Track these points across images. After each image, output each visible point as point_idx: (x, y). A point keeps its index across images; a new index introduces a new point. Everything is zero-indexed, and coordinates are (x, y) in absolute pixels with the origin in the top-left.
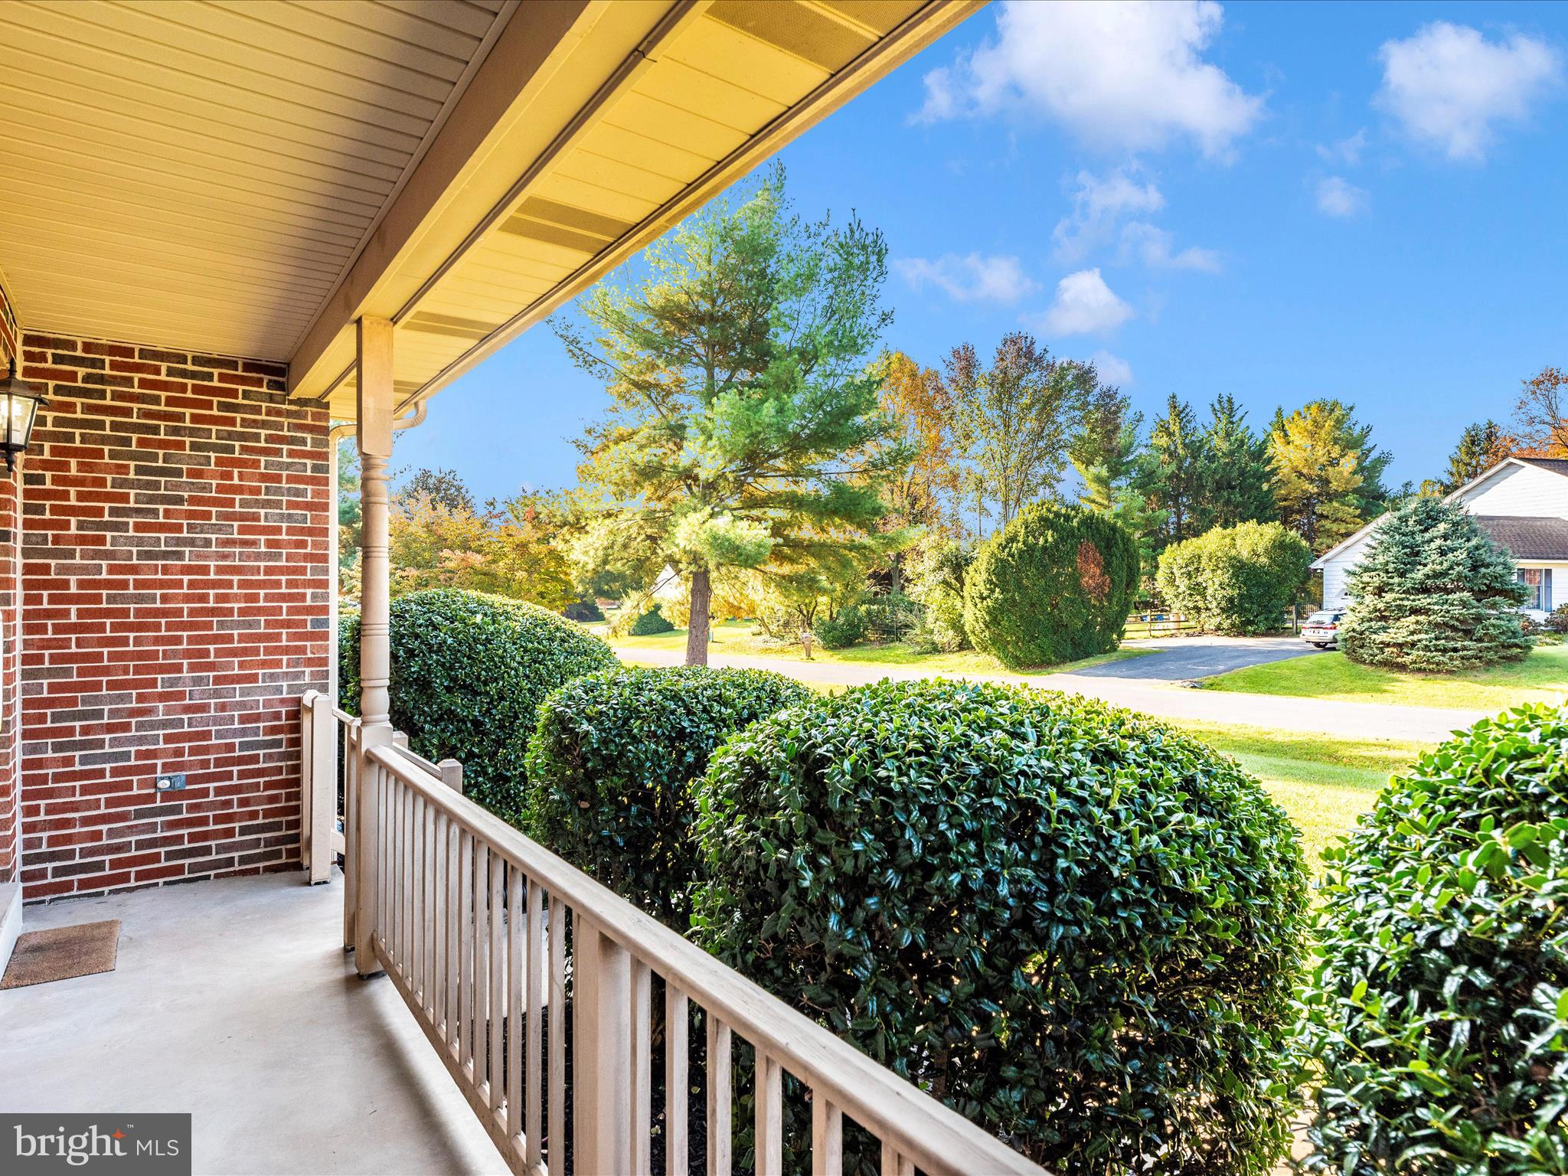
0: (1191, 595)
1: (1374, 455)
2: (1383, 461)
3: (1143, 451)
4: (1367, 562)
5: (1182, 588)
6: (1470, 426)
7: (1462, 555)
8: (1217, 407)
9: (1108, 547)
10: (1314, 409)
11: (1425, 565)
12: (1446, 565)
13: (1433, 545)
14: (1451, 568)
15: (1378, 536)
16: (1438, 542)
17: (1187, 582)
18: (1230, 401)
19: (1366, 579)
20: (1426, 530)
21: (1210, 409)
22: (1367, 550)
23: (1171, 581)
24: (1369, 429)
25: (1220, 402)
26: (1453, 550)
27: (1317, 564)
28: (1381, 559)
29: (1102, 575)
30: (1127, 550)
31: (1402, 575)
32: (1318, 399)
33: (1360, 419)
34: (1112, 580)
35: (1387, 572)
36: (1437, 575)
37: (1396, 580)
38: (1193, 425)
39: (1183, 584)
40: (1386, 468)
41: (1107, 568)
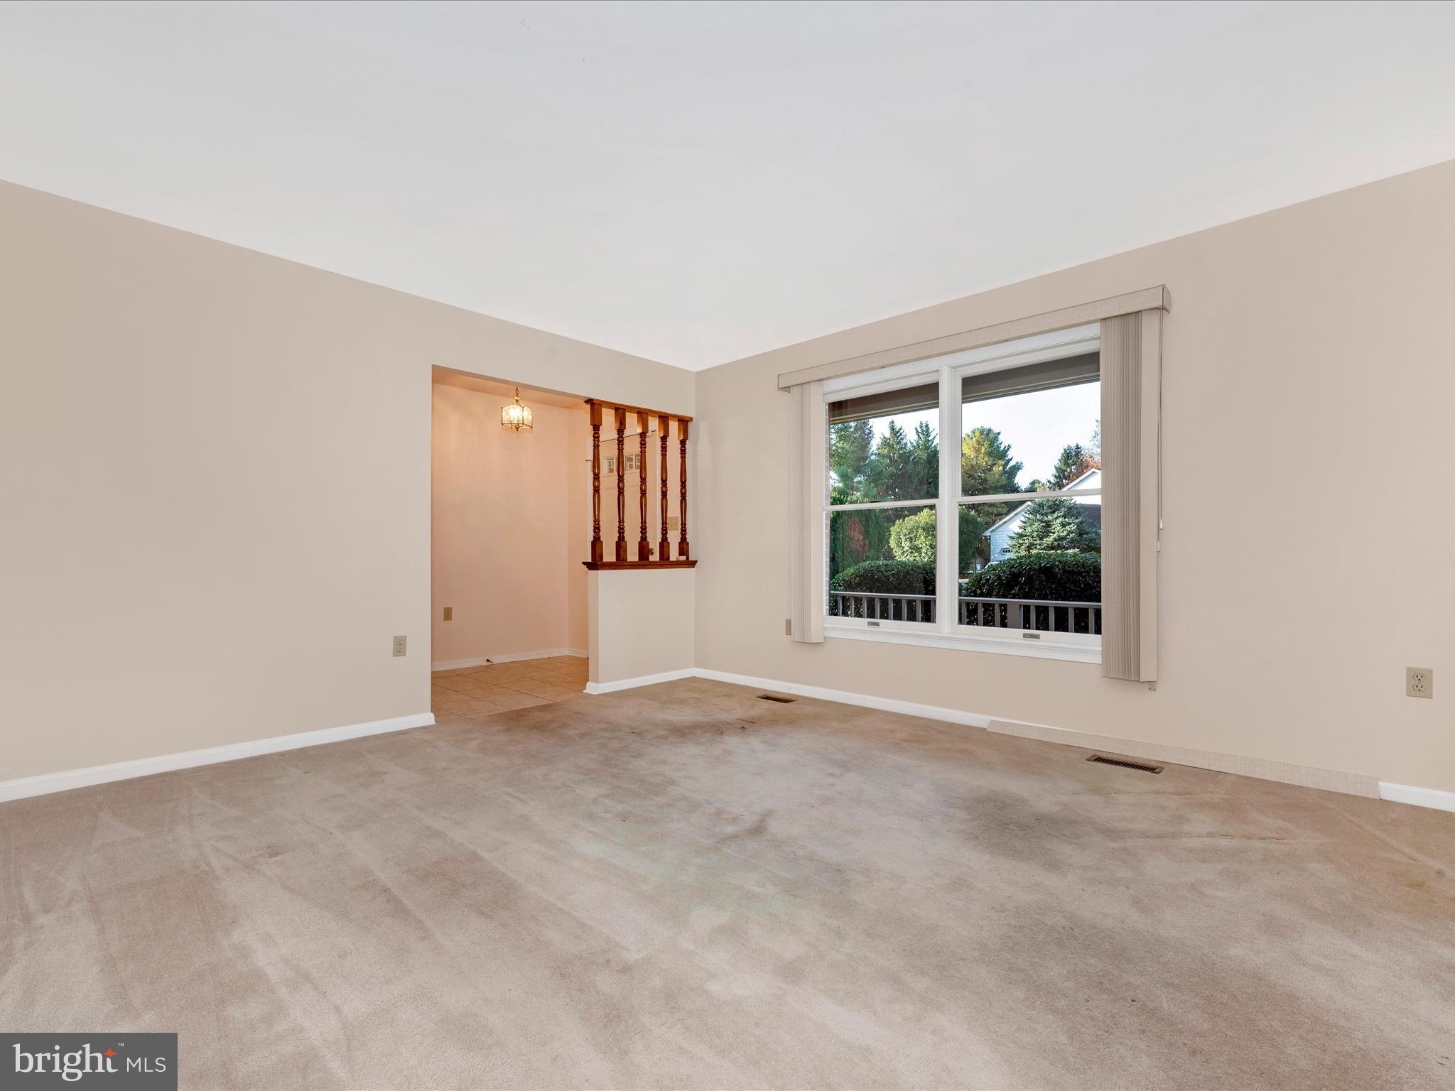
0: (912, 552)
1: (1012, 463)
2: (1017, 468)
3: (873, 457)
4: (1020, 531)
5: (906, 548)
6: (1066, 447)
7: (1073, 527)
8: (919, 430)
9: (867, 521)
10: (977, 434)
11: (1054, 533)
12: (1065, 533)
13: (1058, 521)
14: (1068, 535)
15: (1027, 515)
16: (1061, 519)
17: (908, 544)
18: (927, 426)
19: (1021, 541)
20: (1054, 512)
21: (915, 431)
22: (1021, 524)
23: (899, 544)
24: (1009, 447)
25: (921, 427)
26: (1069, 524)
27: (987, 533)
28: (1029, 529)
29: (864, 539)
30: (878, 523)
31: (1041, 539)
32: (979, 427)
33: (1004, 441)
34: (870, 543)
35: (1033, 537)
36: (1061, 539)
37: (1038, 542)
38: (904, 441)
39: (906, 545)
40: (1019, 473)
41: (866, 534)
